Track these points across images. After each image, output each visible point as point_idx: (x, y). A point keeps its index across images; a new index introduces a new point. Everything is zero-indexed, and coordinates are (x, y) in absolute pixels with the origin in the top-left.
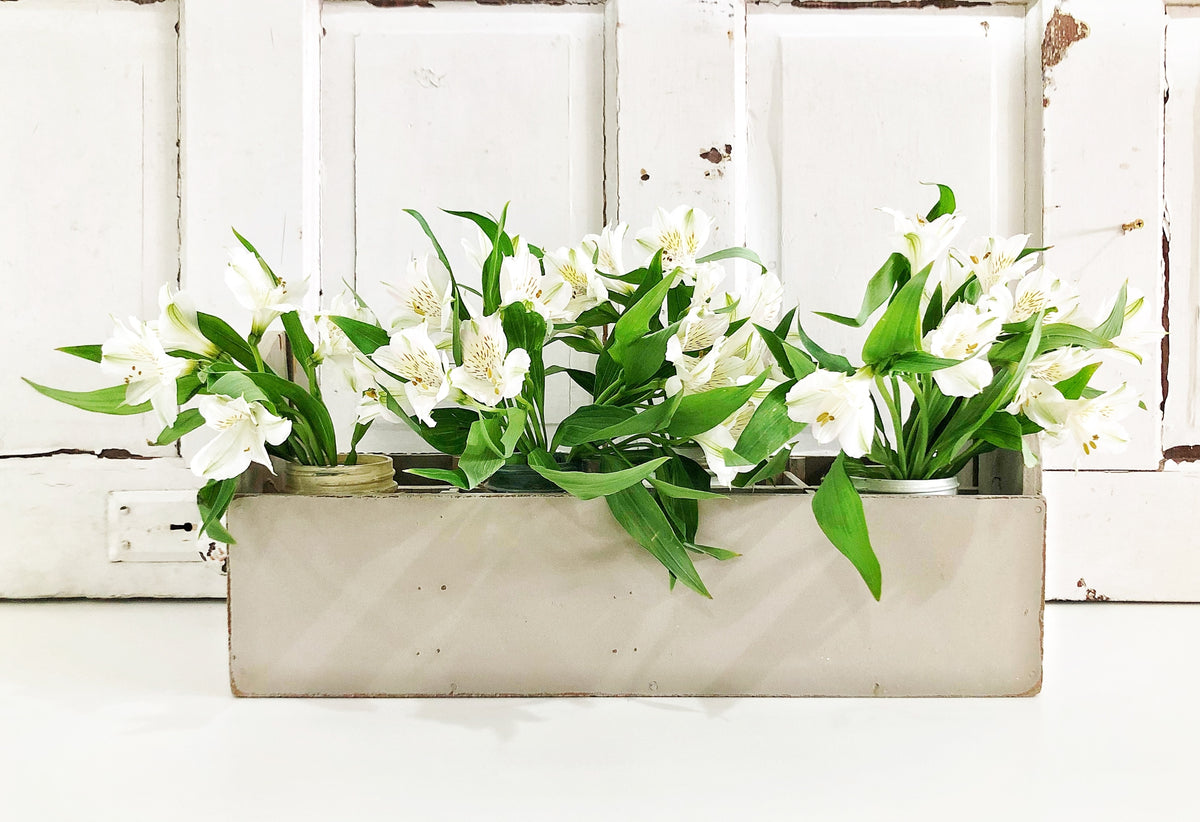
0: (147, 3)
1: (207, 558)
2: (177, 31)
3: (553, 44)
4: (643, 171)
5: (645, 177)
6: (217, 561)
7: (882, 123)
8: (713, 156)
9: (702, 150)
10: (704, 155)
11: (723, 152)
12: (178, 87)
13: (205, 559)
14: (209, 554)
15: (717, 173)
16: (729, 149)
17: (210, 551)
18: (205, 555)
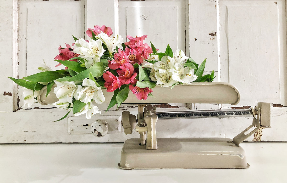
0: (78, 1)
1: (94, 133)
2: (84, 7)
3: (173, 9)
4: (195, 38)
5: (196, 40)
6: (96, 134)
7: (252, 26)
8: (212, 34)
9: (209, 33)
10: (210, 35)
11: (214, 34)
12: (84, 20)
13: (93, 133)
14: (94, 132)
15: (213, 39)
16: (216, 33)
17: (94, 131)
18: (93, 132)
